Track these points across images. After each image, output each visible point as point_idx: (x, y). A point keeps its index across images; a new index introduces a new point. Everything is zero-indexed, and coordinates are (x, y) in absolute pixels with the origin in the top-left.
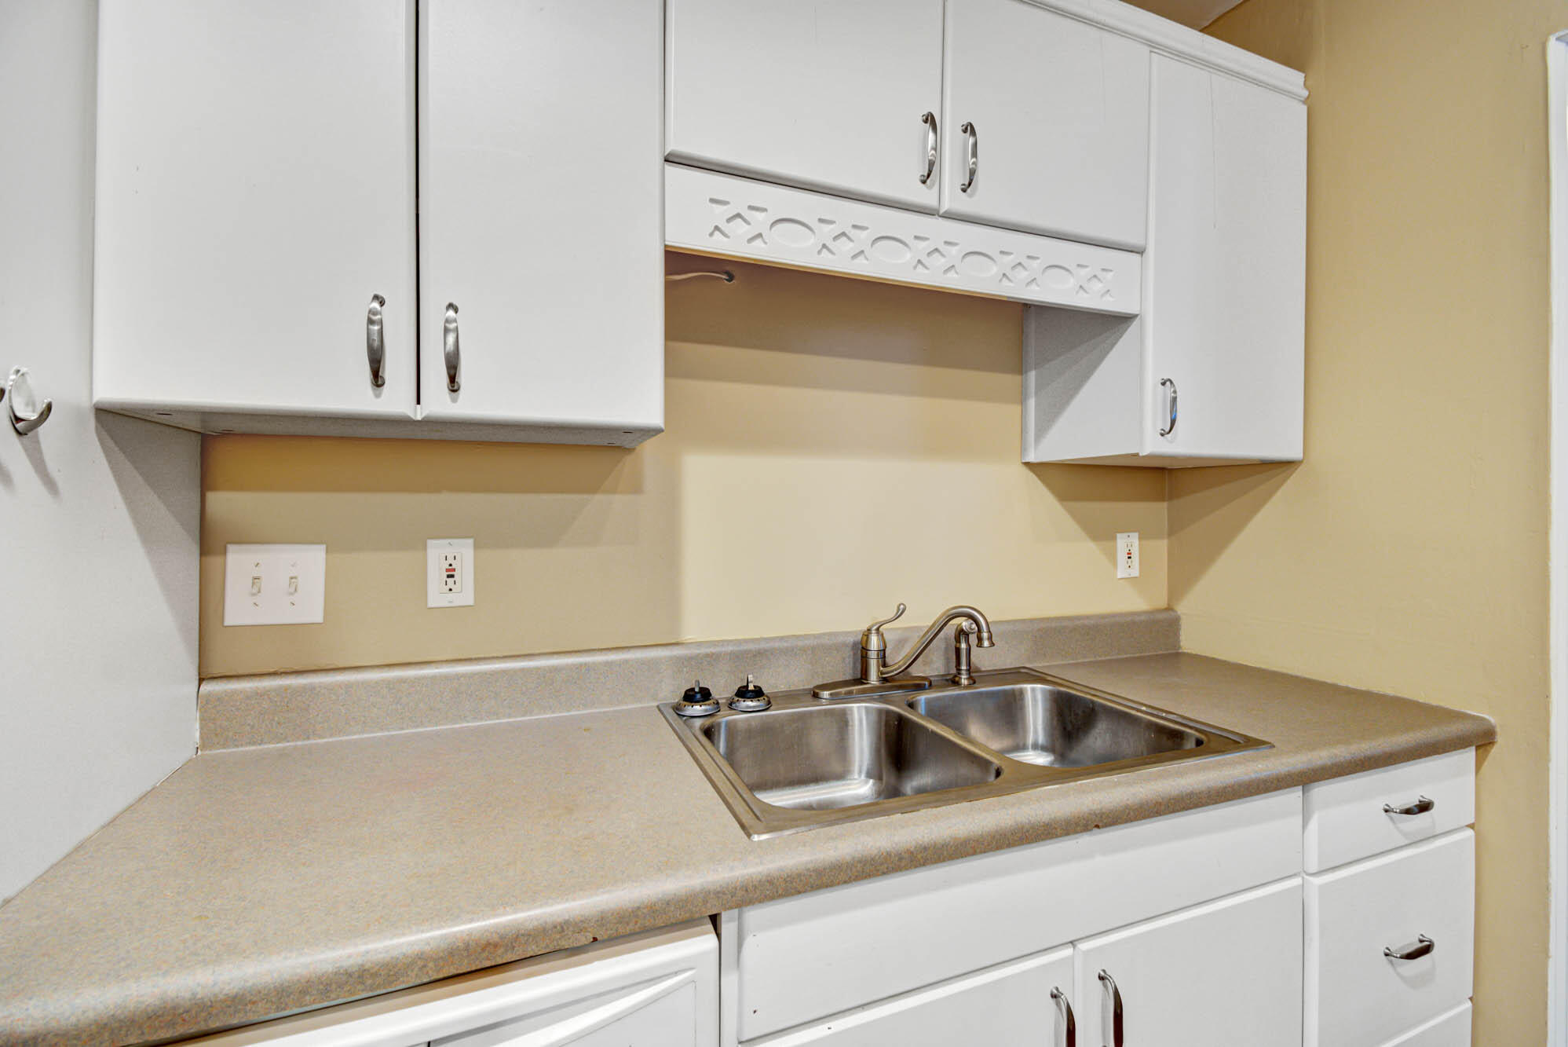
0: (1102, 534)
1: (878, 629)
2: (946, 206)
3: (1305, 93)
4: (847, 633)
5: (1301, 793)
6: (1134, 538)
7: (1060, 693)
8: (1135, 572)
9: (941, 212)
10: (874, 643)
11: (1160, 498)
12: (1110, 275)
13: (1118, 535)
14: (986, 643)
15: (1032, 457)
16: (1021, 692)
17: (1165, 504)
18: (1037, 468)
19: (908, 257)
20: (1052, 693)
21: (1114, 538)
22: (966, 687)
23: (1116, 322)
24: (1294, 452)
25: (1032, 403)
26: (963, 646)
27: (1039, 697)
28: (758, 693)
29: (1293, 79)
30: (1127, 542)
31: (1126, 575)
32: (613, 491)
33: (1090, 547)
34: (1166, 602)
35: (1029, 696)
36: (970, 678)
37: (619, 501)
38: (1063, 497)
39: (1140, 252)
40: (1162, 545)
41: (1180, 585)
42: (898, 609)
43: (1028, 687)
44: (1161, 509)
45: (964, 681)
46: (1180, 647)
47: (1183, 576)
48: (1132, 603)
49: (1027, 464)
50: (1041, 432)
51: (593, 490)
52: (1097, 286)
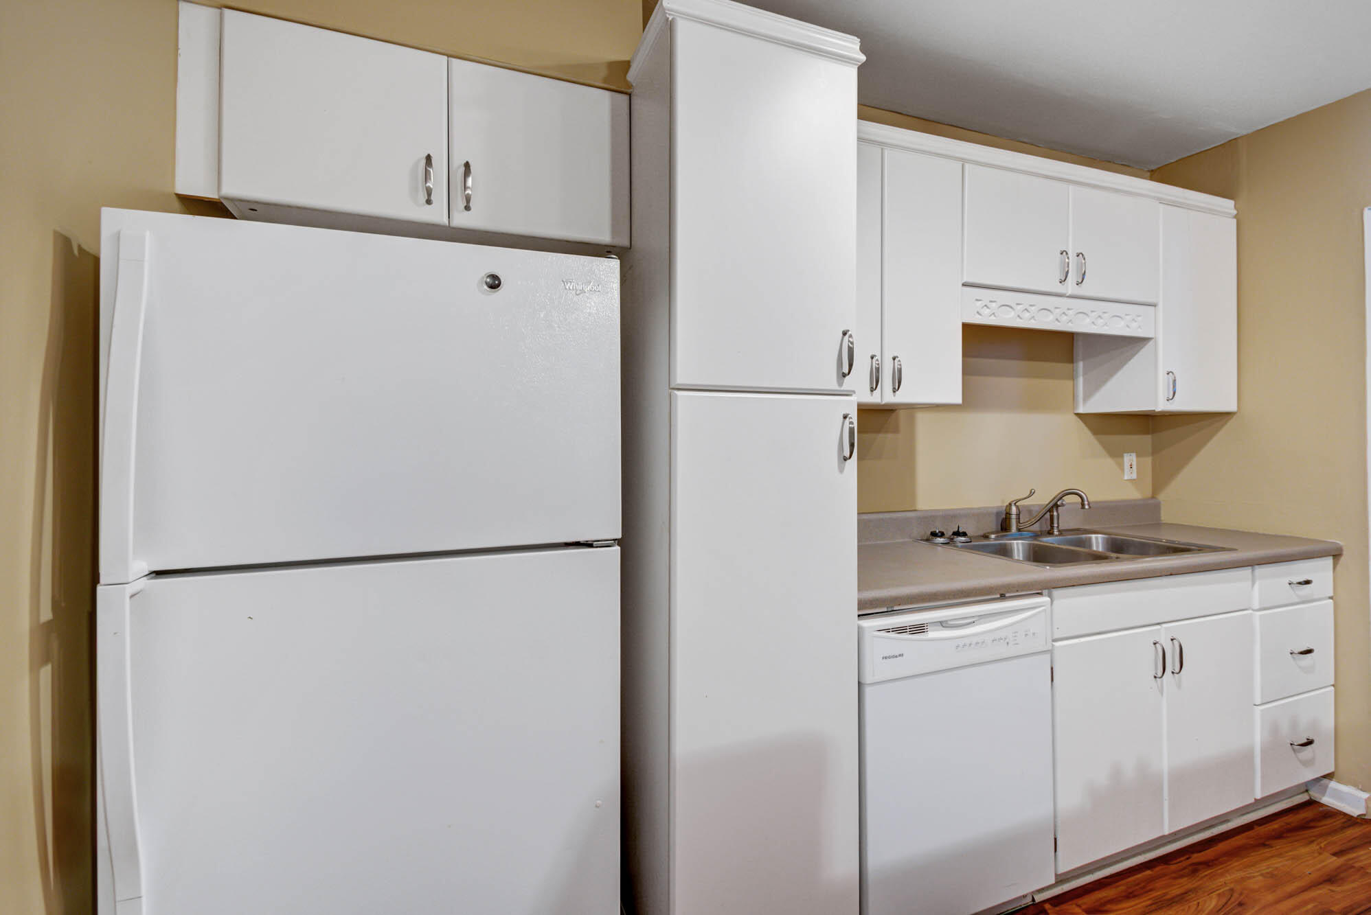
0: (1116, 453)
1: (1015, 504)
2: (1069, 293)
3: (1235, 212)
4: (993, 508)
5: (1250, 571)
6: (1134, 456)
7: (1112, 539)
8: (1134, 476)
9: (1068, 295)
10: (1014, 509)
11: (1147, 433)
12: (1140, 318)
13: (1125, 455)
14: (1087, 507)
15: (1081, 410)
16: (1090, 538)
17: (1150, 436)
18: (1080, 416)
19: (1051, 317)
20: (1108, 539)
21: (1122, 457)
22: (1056, 536)
23: (1140, 341)
24: (1231, 406)
25: (1081, 380)
26: (1055, 513)
27: (1100, 541)
28: (964, 534)
29: (1228, 205)
30: (1130, 459)
31: (1130, 478)
32: (887, 432)
33: (1109, 462)
34: (1151, 493)
35: (1094, 541)
36: (1059, 531)
37: (890, 436)
38: (1096, 432)
39: (1154, 305)
40: (1148, 460)
41: (1158, 484)
42: (1031, 492)
43: (1093, 536)
44: (1148, 439)
45: (1056, 532)
46: (1160, 520)
47: (1161, 479)
48: (1133, 494)
49: (1077, 414)
50: (1087, 397)
51: (879, 431)
52: (1134, 325)
